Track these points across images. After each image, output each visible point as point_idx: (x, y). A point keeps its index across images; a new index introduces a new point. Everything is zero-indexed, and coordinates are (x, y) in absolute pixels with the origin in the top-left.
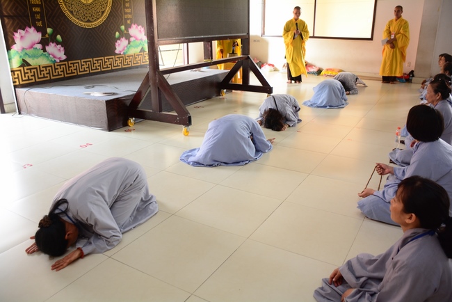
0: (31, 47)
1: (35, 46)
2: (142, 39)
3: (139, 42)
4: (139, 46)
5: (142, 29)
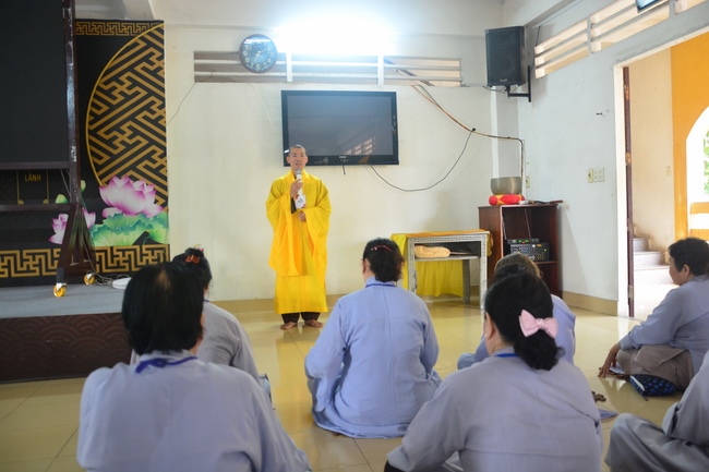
2: (143, 213)
3: (136, 219)
4: (134, 228)
5: (148, 190)
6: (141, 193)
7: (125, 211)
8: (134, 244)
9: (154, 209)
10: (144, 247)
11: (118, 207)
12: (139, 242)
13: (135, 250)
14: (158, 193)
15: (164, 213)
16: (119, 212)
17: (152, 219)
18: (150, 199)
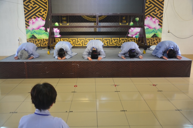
0: (38, 28)
1: (40, 28)
2: (155, 28)
3: (152, 30)
4: (152, 32)
5: (157, 21)
6: (155, 22)
7: (150, 27)
8: (151, 37)
9: (158, 27)
10: (154, 38)
11: (148, 26)
12: (153, 37)
13: (151, 39)
14: (160, 22)
15: (161, 28)
16: (148, 27)
17: (157, 30)
18: (157, 24)
